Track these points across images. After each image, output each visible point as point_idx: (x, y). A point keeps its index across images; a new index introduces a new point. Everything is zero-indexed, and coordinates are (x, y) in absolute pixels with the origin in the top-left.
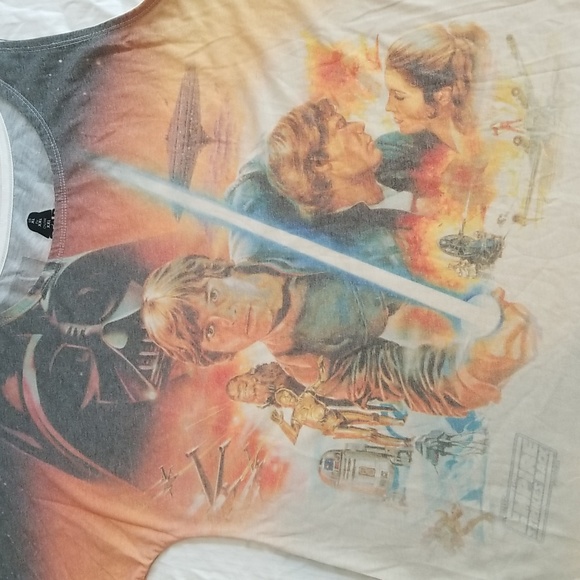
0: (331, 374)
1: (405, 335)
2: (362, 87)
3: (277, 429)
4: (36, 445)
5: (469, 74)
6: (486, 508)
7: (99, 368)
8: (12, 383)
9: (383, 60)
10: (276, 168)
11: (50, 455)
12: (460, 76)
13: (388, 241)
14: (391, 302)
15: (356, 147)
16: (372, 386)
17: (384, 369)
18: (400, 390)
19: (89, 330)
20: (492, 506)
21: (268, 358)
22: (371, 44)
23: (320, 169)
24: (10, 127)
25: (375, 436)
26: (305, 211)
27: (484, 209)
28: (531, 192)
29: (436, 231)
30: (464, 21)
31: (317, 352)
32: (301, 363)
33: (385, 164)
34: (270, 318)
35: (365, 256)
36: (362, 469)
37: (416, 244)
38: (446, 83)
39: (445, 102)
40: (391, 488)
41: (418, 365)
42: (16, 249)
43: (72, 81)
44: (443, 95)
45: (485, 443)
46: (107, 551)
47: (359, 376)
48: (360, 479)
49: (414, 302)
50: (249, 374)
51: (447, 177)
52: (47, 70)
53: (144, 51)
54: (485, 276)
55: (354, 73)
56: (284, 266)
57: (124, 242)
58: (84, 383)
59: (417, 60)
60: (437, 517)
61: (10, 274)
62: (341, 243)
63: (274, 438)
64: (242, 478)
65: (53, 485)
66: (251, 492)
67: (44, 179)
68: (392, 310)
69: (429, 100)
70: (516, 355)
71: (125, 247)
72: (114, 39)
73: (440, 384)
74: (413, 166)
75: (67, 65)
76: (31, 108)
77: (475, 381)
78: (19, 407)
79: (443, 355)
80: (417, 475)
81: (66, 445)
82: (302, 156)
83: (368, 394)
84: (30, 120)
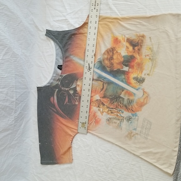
0: (110, 103)
1: (125, 96)
2: (121, 45)
3: (99, 112)
4: (55, 111)
5: (142, 44)
6: (137, 132)
7: (68, 97)
8: (52, 98)
9: (126, 40)
10: (103, 60)
11: (58, 113)
12: (140, 44)
13: (123, 77)
14: (123, 89)
15: (119, 57)
16: (118, 106)
17: (120, 102)
18: (123, 107)
19: (67, 89)
20: (138, 132)
21: (99, 98)
22: (124, 37)
23: (112, 61)
24: (56, 48)
25: (117, 116)
26: (108, 69)
27: (142, 72)
28: (151, 69)
29: (133, 75)
30: (142, 33)
31: (108, 98)
32: (105, 100)
33: (124, 61)
34: (100, 90)
35: (119, 79)
36: (114, 122)
37: (128, 78)
38: (137, 46)
39: (136, 50)
40: (119, 126)
41: (127, 102)
42: (55, 72)
43: (68, 40)
44: (136, 48)
45: (138, 119)
46: (66, 133)
47: (115, 103)
48: (114, 124)
49: (127, 90)
50: (95, 101)
51: (136, 65)
52: (63, 37)
53: (81, 35)
54: (141, 85)
55: (120, 42)
56: (103, 80)
57: (74, 72)
58: (65, 99)
59: (132, 41)
60: (128, 133)
61: (53, 77)
62: (115, 76)
63: (99, 114)
64: (92, 121)
65: (58, 119)
66: (93, 124)
67: (61, 59)
68: (123, 91)
69: (134, 49)
70: (145, 102)
71: (75, 73)
72: (76, 32)
73: (130, 106)
74: (129, 62)
75: (67, 36)
76: (60, 44)
77: (137, 106)
78: (53, 103)
79: (132, 101)
80: (125, 124)
81: (61, 111)
82: (109, 58)
83: (117, 107)
84: (60, 47)
